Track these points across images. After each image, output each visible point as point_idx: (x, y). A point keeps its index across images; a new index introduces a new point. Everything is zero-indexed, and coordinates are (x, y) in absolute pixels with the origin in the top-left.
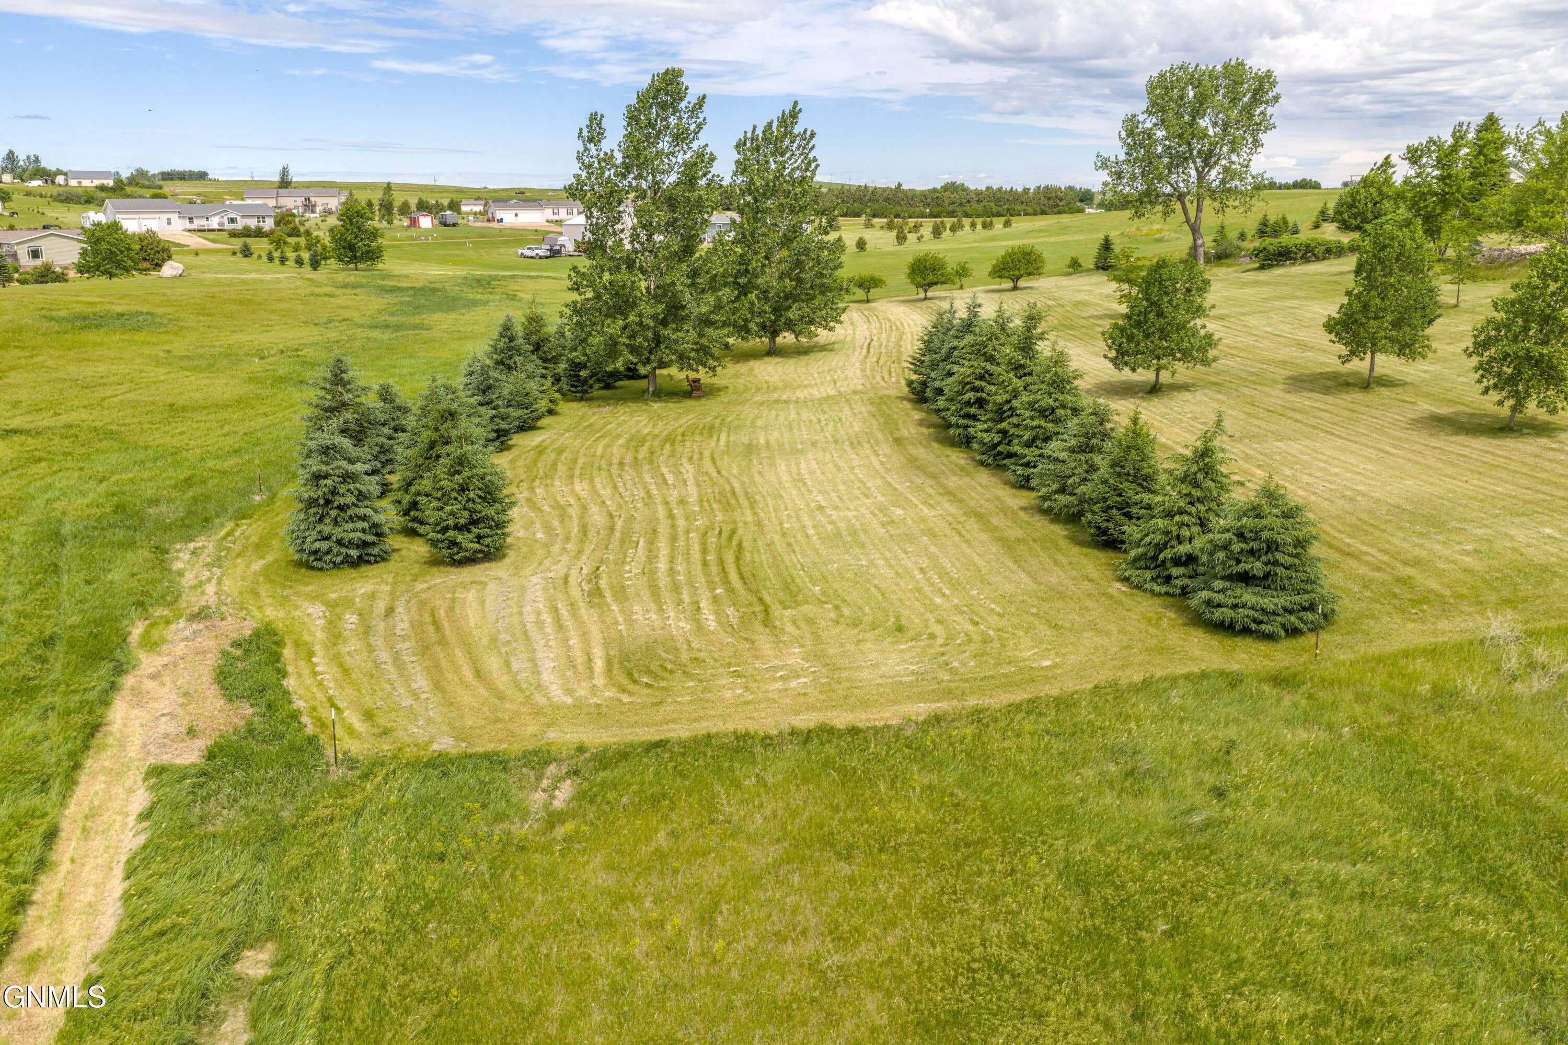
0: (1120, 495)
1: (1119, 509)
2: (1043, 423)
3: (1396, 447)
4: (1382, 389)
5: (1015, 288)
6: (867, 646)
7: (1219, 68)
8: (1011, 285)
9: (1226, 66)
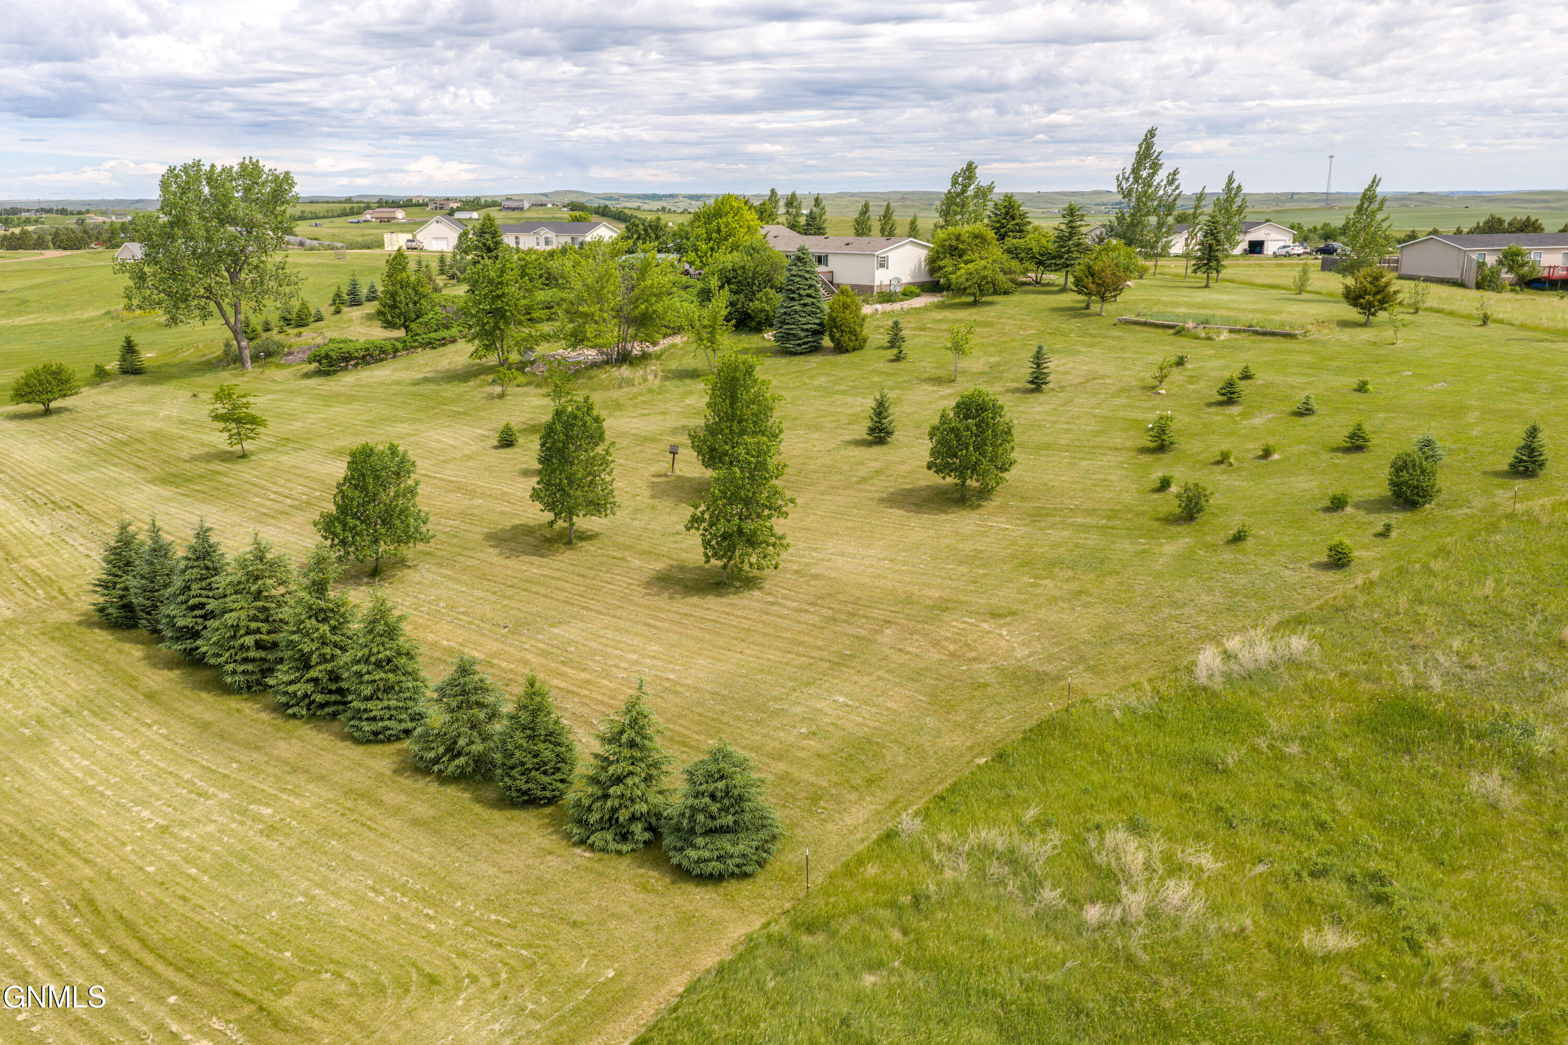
0: (536, 756)
1: (537, 770)
2: (383, 675)
3: (656, 618)
4: (584, 543)
5: (47, 412)
6: (425, 1016)
7: (236, 168)
8: (41, 407)
9: (242, 166)
